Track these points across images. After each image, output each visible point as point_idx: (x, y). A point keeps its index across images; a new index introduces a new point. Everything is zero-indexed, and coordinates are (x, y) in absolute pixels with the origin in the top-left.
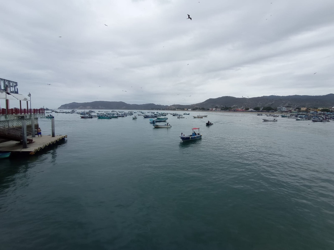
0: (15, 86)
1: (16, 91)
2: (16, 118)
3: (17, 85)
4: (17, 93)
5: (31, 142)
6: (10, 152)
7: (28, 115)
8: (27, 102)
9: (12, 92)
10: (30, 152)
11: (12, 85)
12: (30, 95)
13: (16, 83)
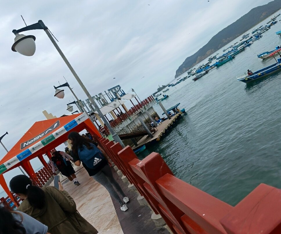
0: (120, 90)
1: (123, 93)
2: (136, 116)
3: (120, 88)
4: (124, 94)
5: (155, 131)
6: (144, 144)
7: (142, 109)
8: (135, 97)
9: (121, 96)
10: (156, 139)
11: (117, 90)
12: (133, 90)
13: (119, 86)
